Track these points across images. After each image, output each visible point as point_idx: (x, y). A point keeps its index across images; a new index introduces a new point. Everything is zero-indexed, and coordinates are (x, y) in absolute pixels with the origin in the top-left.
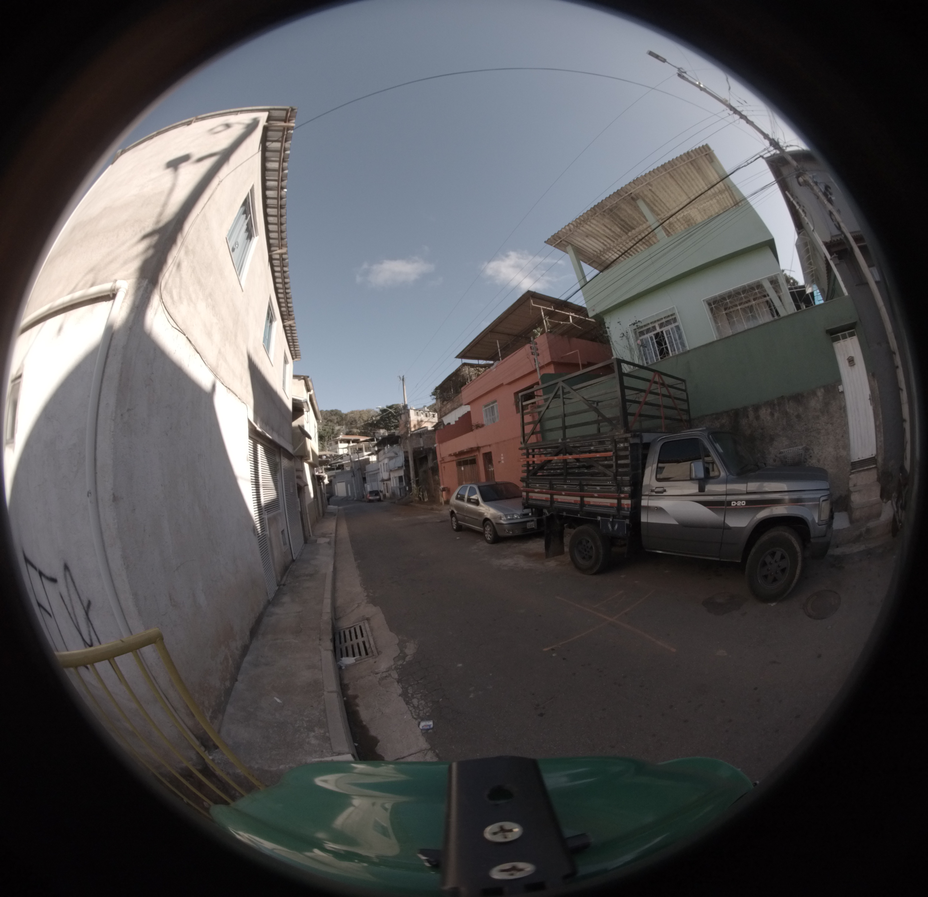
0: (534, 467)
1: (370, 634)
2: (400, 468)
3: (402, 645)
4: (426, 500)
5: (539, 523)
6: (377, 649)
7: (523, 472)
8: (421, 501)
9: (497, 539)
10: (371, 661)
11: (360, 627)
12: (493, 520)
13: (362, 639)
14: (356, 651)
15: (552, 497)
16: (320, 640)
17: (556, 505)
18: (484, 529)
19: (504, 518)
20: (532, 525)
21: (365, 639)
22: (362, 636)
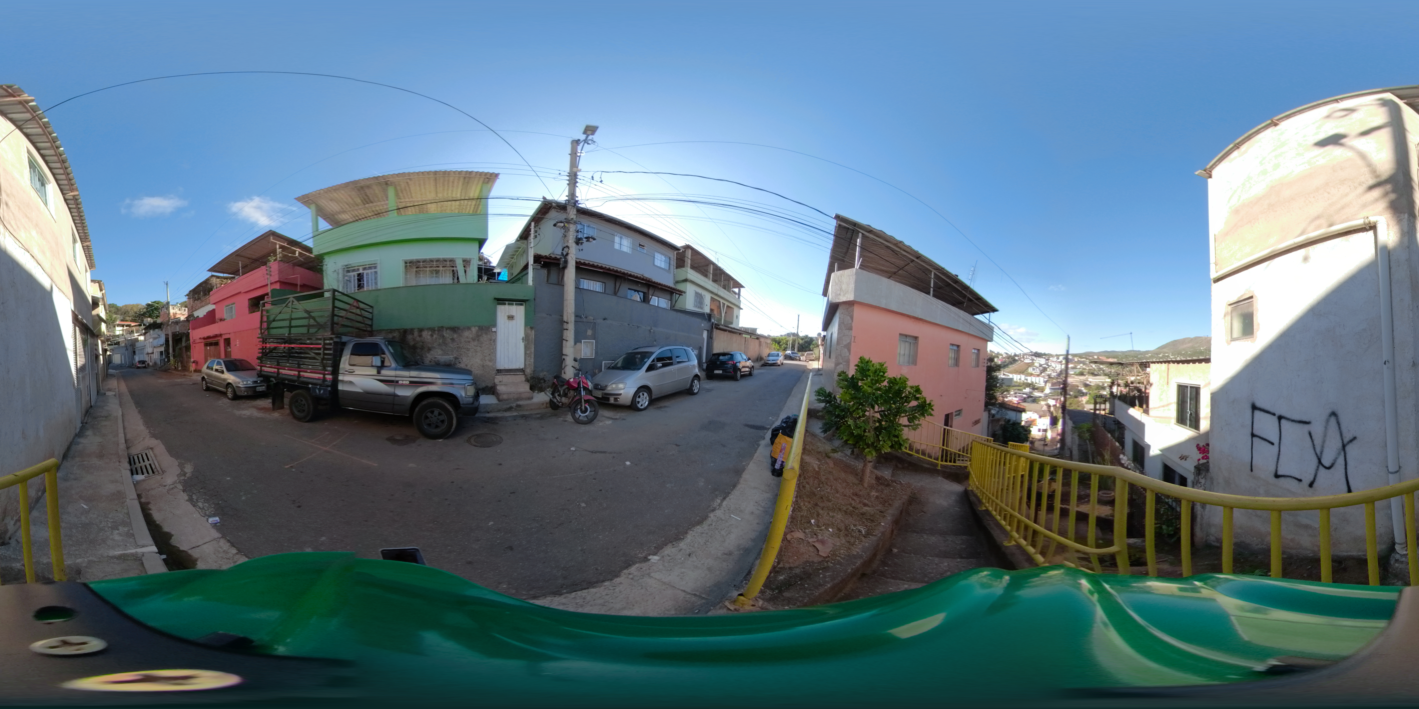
0: (266, 351)
1: (154, 458)
2: (161, 345)
3: (181, 466)
4: (180, 369)
5: (268, 387)
6: (161, 469)
7: (259, 353)
8: (176, 369)
9: (236, 397)
10: (159, 477)
11: (146, 454)
12: (233, 384)
13: (149, 462)
14: (145, 470)
15: (278, 371)
16: (119, 462)
17: (281, 376)
18: (227, 391)
19: (242, 383)
20: (261, 389)
21: (151, 462)
22: (148, 460)
